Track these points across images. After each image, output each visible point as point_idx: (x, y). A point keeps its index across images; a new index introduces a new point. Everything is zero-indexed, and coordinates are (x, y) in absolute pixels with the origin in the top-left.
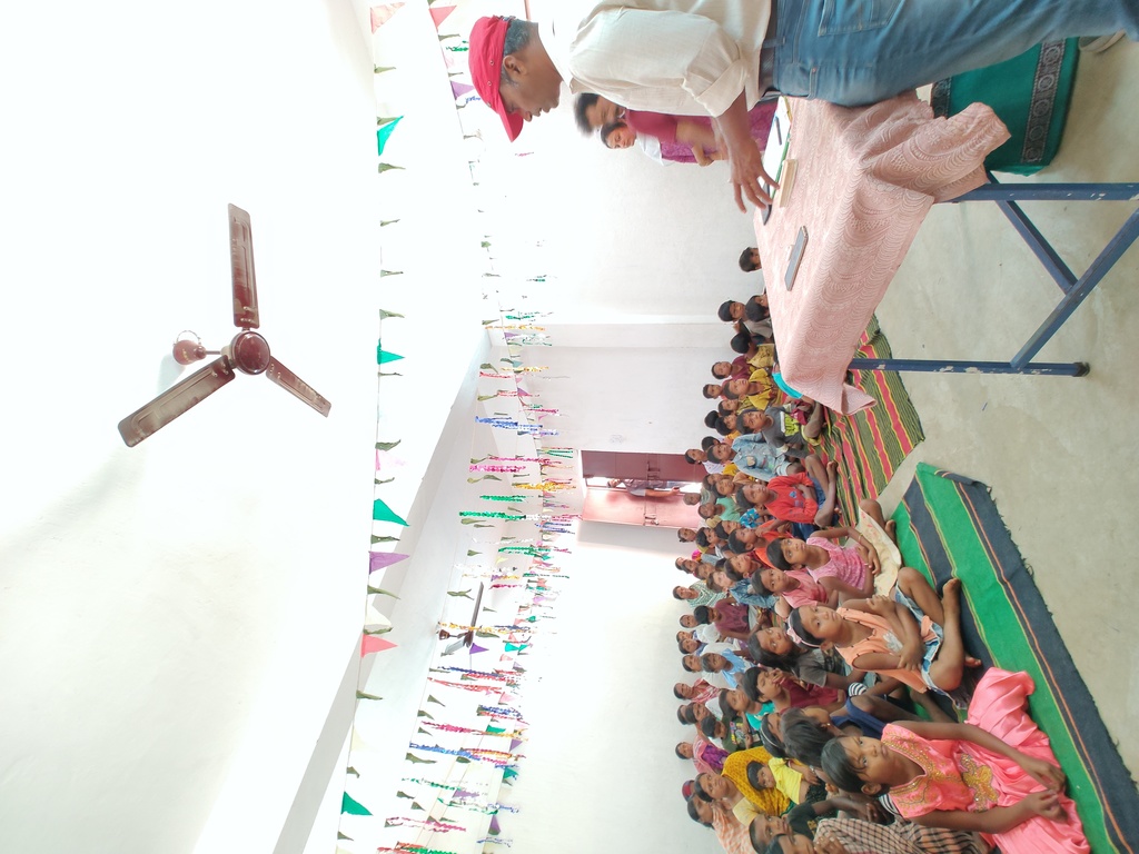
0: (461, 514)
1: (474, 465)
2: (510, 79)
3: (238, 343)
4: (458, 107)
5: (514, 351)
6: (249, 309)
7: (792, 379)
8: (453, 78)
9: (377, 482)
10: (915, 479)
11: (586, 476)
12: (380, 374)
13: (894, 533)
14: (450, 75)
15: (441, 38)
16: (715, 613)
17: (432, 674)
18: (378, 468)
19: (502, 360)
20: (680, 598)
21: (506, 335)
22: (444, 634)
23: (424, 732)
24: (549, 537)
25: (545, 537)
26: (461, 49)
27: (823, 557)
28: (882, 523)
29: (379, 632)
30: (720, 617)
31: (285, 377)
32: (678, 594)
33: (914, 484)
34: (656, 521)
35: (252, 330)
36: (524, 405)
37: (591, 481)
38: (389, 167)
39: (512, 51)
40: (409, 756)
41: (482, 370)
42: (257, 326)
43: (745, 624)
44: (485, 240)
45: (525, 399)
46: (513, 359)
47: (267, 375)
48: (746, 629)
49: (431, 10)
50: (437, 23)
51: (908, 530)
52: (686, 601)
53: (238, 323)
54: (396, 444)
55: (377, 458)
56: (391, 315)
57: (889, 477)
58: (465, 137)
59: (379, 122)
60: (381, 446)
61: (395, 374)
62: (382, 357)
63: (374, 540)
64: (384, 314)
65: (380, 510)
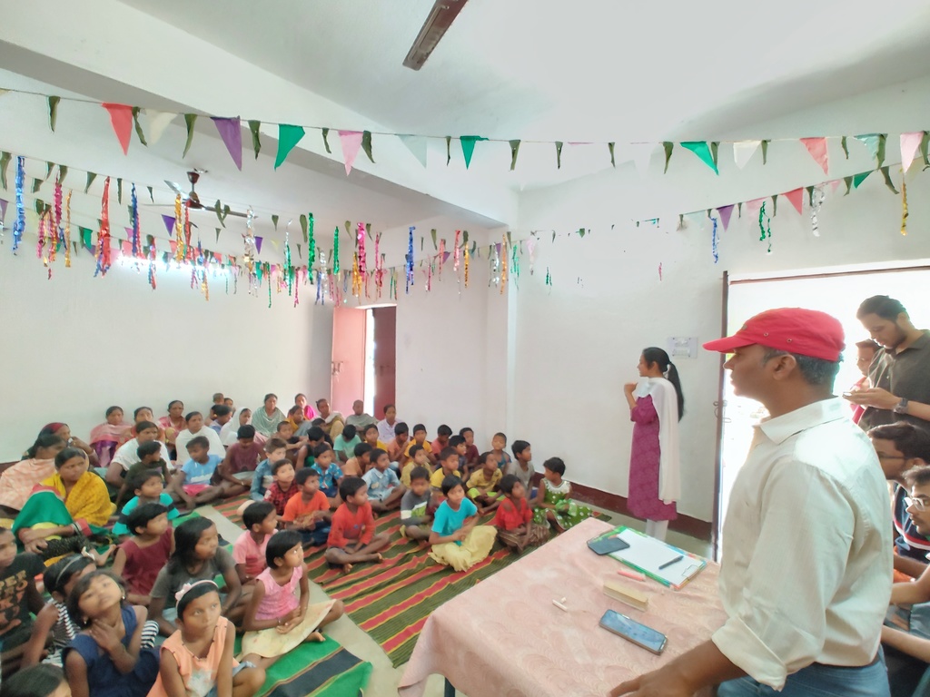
0: (311, 215)
1: (364, 227)
2: (770, 357)
5: (484, 252)
7: (436, 623)
8: (736, 207)
9: (325, 131)
10: (359, 660)
11: (374, 309)
12: (449, 139)
13: (311, 641)
14: (740, 204)
15: (775, 198)
16: (248, 444)
17: (114, 186)
18: (342, 133)
19: (475, 243)
20: (265, 400)
21: (498, 246)
22: (194, 177)
23: (50, 169)
26: (761, 216)
27: (283, 579)
28: (320, 628)
29: (139, 129)
30: (245, 447)
31: (443, 15)
32: (269, 398)
33: (354, 660)
34: (337, 372)
36: (435, 257)
37: (370, 313)
38: (669, 154)
39: (801, 366)
40: (7, 155)
41: (461, 234)
43: (241, 467)
44: (586, 231)
46: (476, 250)
48: (236, 470)
49: (800, 189)
50: (789, 194)
51: (315, 658)
52: (262, 404)
54: (370, 156)
55: (352, 133)
56: (514, 153)
57: (364, 627)
58: (682, 216)
59: (715, 145)
60: (367, 138)
61: (449, 157)
62: (469, 141)
63: (255, 125)
64: (515, 145)
65: (291, 133)
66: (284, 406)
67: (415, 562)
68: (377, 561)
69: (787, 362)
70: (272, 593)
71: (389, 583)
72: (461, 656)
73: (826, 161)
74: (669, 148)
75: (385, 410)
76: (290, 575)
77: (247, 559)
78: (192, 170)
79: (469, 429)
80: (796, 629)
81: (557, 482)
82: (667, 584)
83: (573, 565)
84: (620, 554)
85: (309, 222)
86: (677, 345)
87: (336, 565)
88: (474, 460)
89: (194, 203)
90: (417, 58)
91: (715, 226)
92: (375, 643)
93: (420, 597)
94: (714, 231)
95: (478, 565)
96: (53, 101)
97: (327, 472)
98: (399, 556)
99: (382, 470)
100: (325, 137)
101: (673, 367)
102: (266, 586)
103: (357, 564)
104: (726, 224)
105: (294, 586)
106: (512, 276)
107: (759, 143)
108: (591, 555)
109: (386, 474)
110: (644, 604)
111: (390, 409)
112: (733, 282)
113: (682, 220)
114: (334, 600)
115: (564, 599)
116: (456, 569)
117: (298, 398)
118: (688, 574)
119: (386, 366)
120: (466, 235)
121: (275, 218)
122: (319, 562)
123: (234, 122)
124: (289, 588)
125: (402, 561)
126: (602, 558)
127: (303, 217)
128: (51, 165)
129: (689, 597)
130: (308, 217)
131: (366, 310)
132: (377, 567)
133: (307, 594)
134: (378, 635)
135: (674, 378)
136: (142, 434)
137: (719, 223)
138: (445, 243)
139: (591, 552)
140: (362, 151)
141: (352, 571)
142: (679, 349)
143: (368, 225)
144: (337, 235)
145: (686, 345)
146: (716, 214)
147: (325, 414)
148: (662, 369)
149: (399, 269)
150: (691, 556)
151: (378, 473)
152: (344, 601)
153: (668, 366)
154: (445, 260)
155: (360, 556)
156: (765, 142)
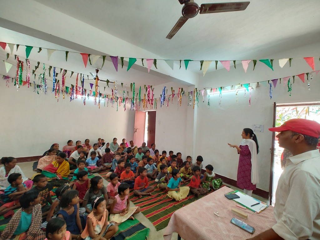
0: (134, 83)
2: (294, 135)
3: (195, 6)
4: (269, 81)
5: (187, 94)
6: (207, 10)
7: (175, 216)
8: (279, 80)
9: (143, 59)
10: (146, 227)
11: (148, 112)
12: (181, 61)
14: (280, 79)
15: (294, 77)
16: (108, 154)
17: (79, 75)
18: (147, 60)
20: (113, 140)
21: (192, 92)
22: (97, 71)
23: (61, 71)
24: (130, 101)
25: (130, 100)
26: (288, 83)
27: (122, 198)
29: (90, 60)
30: (108, 155)
31: (180, 24)
32: (115, 139)
33: (144, 227)
34: (136, 132)
35: (199, 11)
36: (170, 95)
37: (147, 113)
38: (255, 64)
39: (305, 139)
40: (51, 67)
41: (181, 89)
42: (200, 13)
43: (106, 162)
44: (223, 88)
45: (171, 96)
46: (184, 94)
47: (182, 17)
48: (105, 163)
49: (304, 74)
50: (299, 75)
51: (131, 225)
53: (203, 5)
54: (156, 67)
55: (151, 59)
56: (201, 65)
57: (147, 217)
58: (258, 83)
59: (272, 60)
60: (155, 61)
61: (180, 67)
62: (187, 61)
63: (122, 58)
64: (202, 62)
65: (132, 60)
66: (119, 142)
67: (162, 197)
68: (150, 195)
69: (301, 137)
70: (119, 202)
71: (154, 203)
72: (184, 227)
73: (313, 66)
74: (255, 62)
75: (152, 145)
76: (124, 197)
77: (110, 191)
78: (97, 69)
79: (180, 153)
80: (302, 226)
81: (211, 173)
82: (255, 212)
83: (220, 201)
84: (237, 200)
85: (133, 85)
86: (256, 127)
87: (137, 195)
88: (181, 163)
89: (97, 78)
90: (170, 36)
91: (271, 86)
92: (150, 222)
93: (164, 209)
94: (270, 88)
95: (183, 199)
96: (67, 53)
97: (133, 165)
98: (156, 194)
99: (150, 165)
100: (142, 61)
101: (255, 135)
102: (118, 200)
103: (143, 196)
104: (275, 86)
105: (125, 201)
106: (196, 102)
107: (288, 59)
108: (226, 199)
109: (152, 166)
110: (247, 217)
111: (153, 145)
112: (278, 106)
113: (258, 84)
114: (138, 207)
115: (218, 213)
116: (176, 200)
117: (123, 140)
118: (262, 209)
119: (152, 130)
120: (182, 89)
121: (122, 84)
122: (132, 193)
123: (116, 58)
124: (124, 202)
125: (158, 196)
126: (230, 200)
127: (132, 84)
128: (61, 69)
129: (263, 216)
130: (133, 84)
131: (146, 112)
132: (150, 197)
133: (129, 204)
134: (152, 219)
135: (255, 139)
136: (79, 149)
137: (272, 85)
138: (174, 91)
139: (226, 198)
140: (153, 65)
141: (141, 198)
142: (257, 129)
143: (151, 86)
144: (140, 89)
145: (259, 127)
146: (271, 82)
147: (132, 146)
148: (251, 136)
149: (158, 99)
150: (263, 203)
151: (149, 165)
152: (140, 207)
153: (253, 135)
154: (173, 96)
155: (144, 193)
156: (290, 59)
